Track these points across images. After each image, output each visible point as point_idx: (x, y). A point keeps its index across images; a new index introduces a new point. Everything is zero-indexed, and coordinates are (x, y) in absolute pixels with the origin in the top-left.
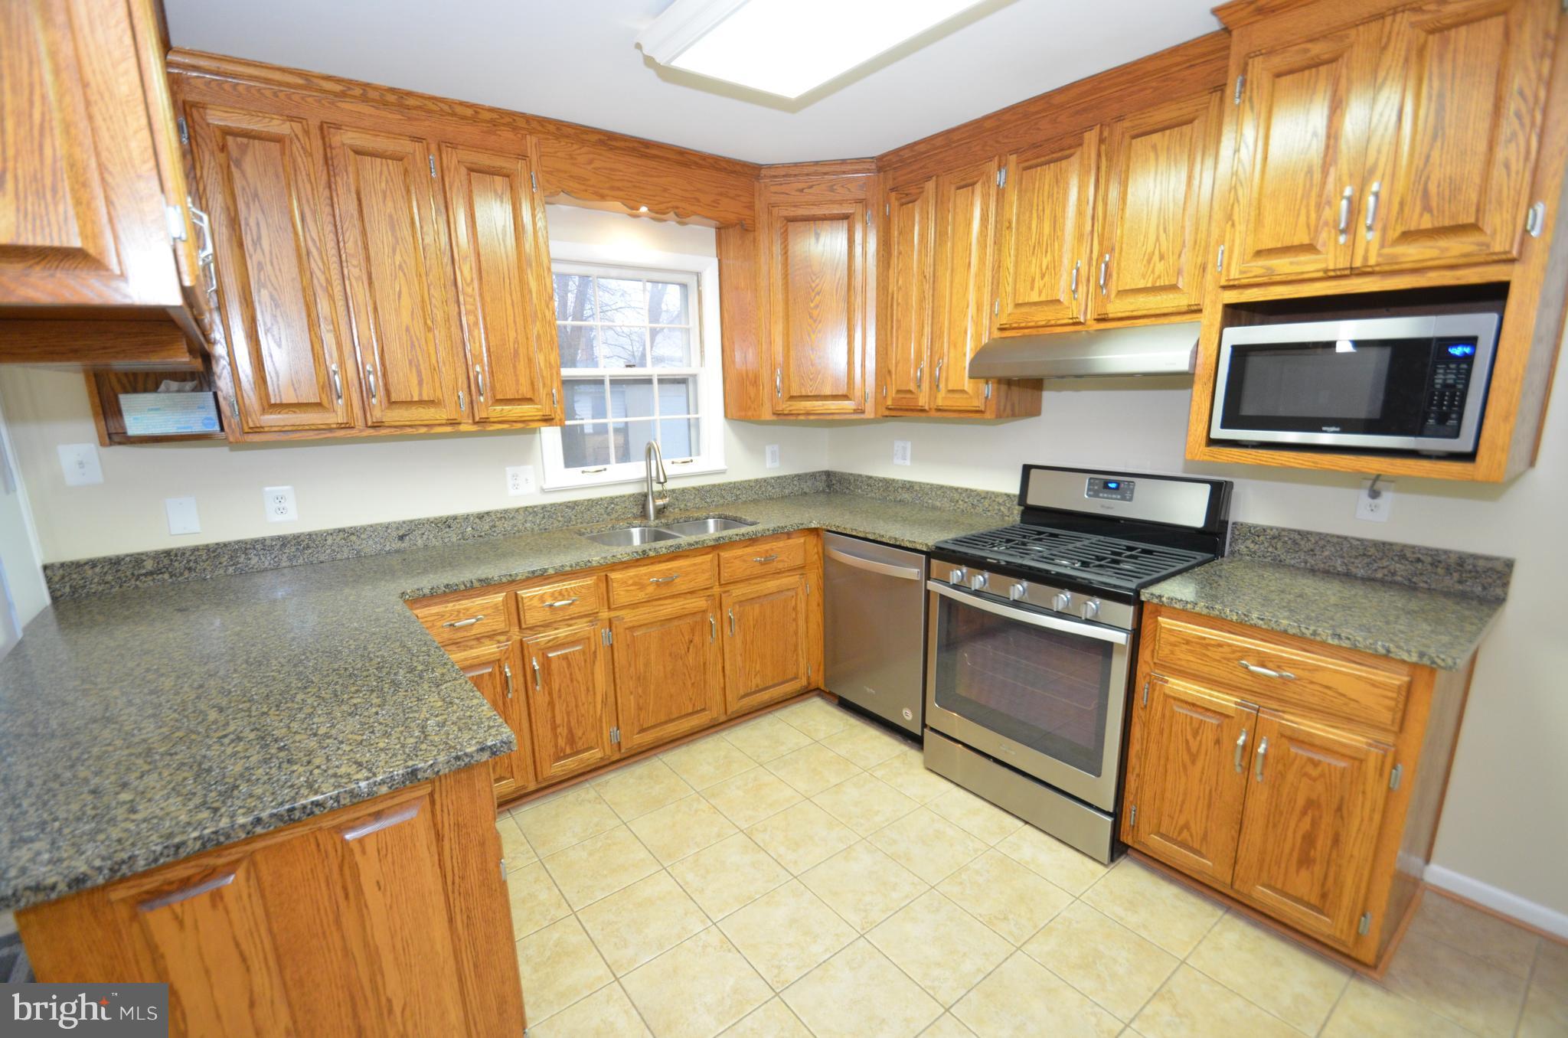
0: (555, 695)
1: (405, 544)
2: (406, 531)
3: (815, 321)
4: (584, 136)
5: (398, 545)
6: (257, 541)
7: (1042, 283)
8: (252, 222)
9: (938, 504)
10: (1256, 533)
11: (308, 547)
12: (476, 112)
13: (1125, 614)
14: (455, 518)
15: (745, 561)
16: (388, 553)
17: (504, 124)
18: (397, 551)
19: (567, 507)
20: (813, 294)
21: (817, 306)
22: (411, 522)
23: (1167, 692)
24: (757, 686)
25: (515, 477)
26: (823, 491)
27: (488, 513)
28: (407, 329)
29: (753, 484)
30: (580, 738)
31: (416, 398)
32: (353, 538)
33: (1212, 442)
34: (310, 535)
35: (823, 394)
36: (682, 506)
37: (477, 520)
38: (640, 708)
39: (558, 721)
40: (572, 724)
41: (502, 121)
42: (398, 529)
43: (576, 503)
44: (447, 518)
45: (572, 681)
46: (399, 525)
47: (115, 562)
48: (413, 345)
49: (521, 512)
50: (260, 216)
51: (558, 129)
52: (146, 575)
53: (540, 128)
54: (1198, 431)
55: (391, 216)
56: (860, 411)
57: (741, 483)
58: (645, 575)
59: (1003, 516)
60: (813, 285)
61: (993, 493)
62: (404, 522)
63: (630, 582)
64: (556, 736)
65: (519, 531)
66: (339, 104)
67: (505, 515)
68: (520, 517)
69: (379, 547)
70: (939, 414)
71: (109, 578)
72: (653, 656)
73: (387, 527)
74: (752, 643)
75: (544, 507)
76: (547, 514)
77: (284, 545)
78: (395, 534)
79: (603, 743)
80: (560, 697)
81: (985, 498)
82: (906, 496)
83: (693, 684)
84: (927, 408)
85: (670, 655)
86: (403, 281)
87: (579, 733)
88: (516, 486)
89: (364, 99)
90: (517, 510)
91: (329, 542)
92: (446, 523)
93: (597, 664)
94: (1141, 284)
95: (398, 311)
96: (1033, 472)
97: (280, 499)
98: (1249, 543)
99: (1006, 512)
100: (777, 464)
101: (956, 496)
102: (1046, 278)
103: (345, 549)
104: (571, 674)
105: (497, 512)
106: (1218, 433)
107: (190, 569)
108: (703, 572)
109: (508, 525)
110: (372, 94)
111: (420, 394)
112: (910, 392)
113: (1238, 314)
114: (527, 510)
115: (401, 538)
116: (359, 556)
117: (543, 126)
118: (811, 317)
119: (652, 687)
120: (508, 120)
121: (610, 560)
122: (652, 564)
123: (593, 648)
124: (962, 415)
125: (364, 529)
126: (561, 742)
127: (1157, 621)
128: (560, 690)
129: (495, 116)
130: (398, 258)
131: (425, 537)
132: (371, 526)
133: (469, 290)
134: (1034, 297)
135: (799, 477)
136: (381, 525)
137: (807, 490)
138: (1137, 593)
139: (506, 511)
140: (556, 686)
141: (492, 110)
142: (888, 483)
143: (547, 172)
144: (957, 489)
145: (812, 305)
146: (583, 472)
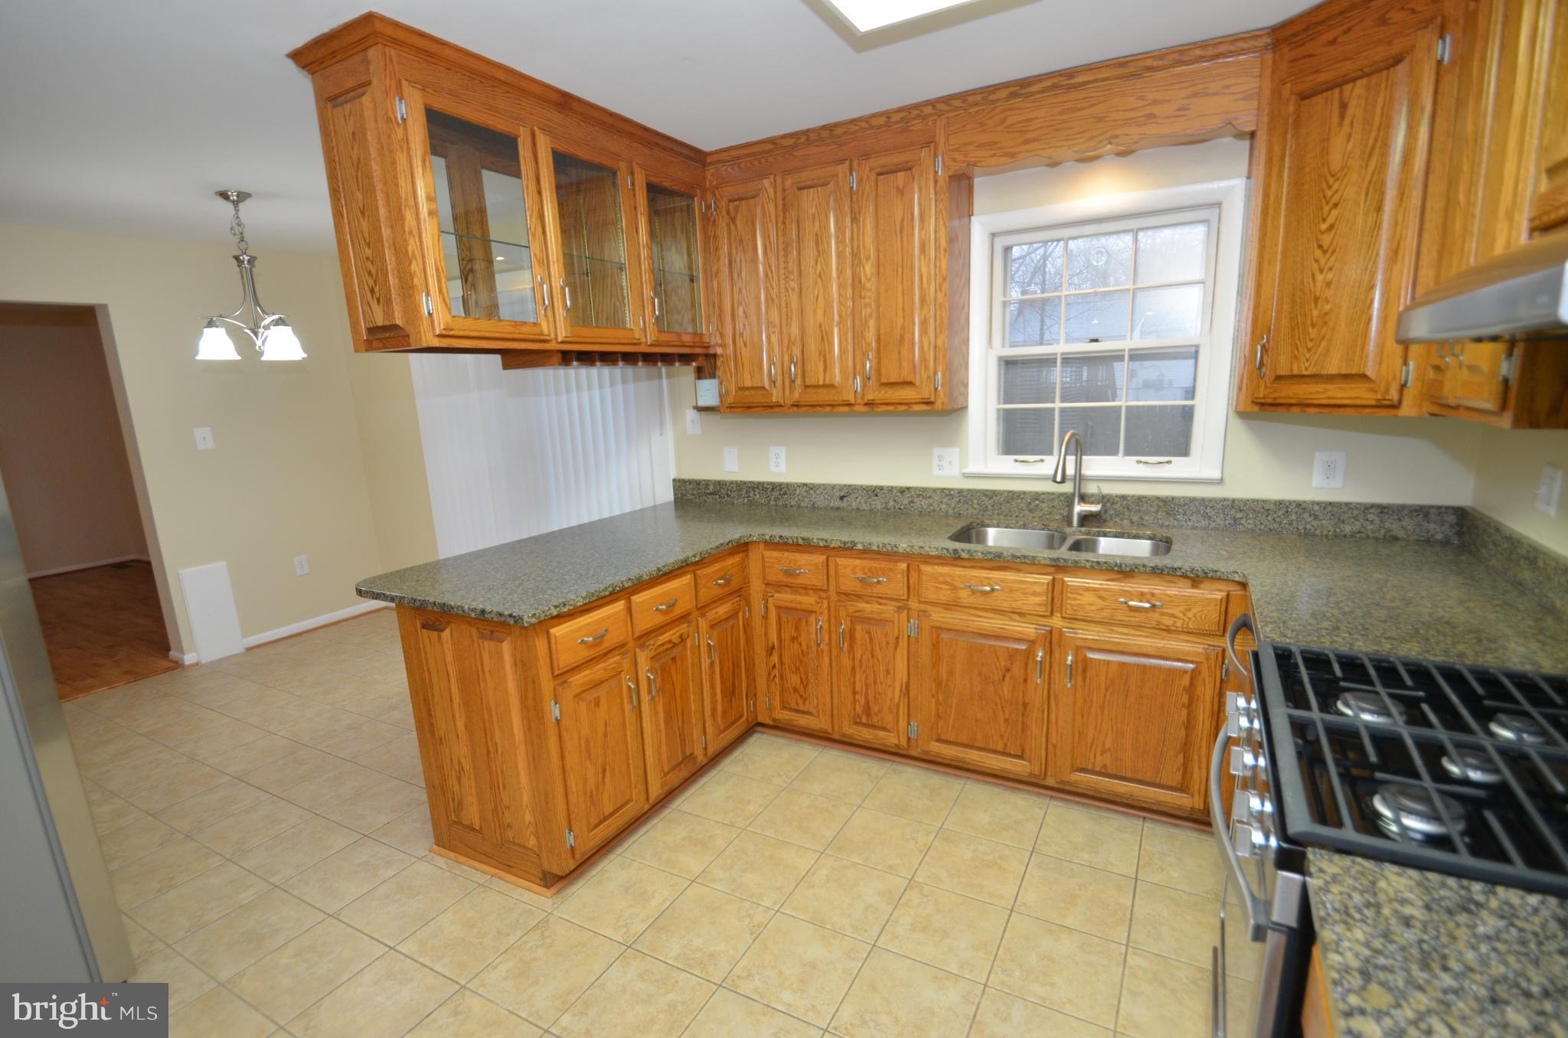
0: (857, 664)
1: (844, 504)
2: (846, 492)
3: (1325, 252)
4: (992, 97)
5: (837, 503)
6: (759, 483)
8: (738, 260)
11: (785, 494)
12: (888, 118)
14: (881, 488)
15: (1101, 598)
16: (832, 508)
17: (914, 119)
18: (838, 509)
19: (985, 495)
20: (1327, 208)
21: (1331, 227)
22: (850, 486)
24: (1105, 766)
25: (941, 458)
26: (1445, 543)
27: (908, 489)
28: (820, 326)
29: (1272, 507)
30: (876, 714)
31: (821, 383)
32: (812, 492)
34: (787, 484)
35: (1324, 372)
36: (1135, 519)
37: (899, 494)
38: (938, 716)
39: (858, 688)
40: (870, 697)
41: (912, 116)
42: (840, 490)
43: (994, 493)
44: (876, 487)
45: (872, 656)
46: (842, 487)
47: (698, 483)
48: (823, 339)
49: (938, 492)
50: (742, 255)
51: (964, 101)
53: (947, 108)
55: (817, 234)
56: (1388, 403)
57: (1246, 502)
58: (959, 576)
60: (1329, 193)
62: (845, 486)
63: (941, 579)
64: (854, 701)
65: (934, 511)
66: (795, 153)
67: (923, 493)
68: (937, 498)
69: (827, 503)
71: (695, 492)
72: (958, 668)
73: (833, 487)
74: (1102, 708)
75: (960, 491)
76: (963, 499)
77: (773, 489)
78: (837, 494)
79: (898, 731)
80: (861, 666)
83: (1006, 720)
84: (1451, 402)
85: (980, 674)
86: (821, 286)
87: (875, 708)
88: (940, 468)
89: (809, 142)
90: (935, 490)
91: (798, 492)
92: (874, 491)
93: (899, 650)
95: (815, 312)
97: (777, 456)
100: (1337, 483)
103: (806, 500)
104: (872, 650)
105: (916, 488)
107: (727, 495)
108: (1035, 594)
109: (925, 503)
110: (813, 136)
111: (824, 380)
114: (947, 493)
115: (842, 498)
116: (814, 508)
117: (949, 105)
118: (1320, 247)
119: (955, 701)
120: (915, 112)
121: (916, 550)
122: (973, 567)
123: (896, 633)
125: (819, 486)
126: (859, 709)
128: (861, 661)
129: (904, 114)
130: (819, 268)
131: (858, 501)
132: (823, 485)
133: (868, 285)
135: (1383, 509)
136: (829, 485)
137: (1401, 534)
139: (925, 489)
140: (858, 656)
141: (900, 110)
143: (953, 151)
145: (1324, 227)
146: (1016, 461)
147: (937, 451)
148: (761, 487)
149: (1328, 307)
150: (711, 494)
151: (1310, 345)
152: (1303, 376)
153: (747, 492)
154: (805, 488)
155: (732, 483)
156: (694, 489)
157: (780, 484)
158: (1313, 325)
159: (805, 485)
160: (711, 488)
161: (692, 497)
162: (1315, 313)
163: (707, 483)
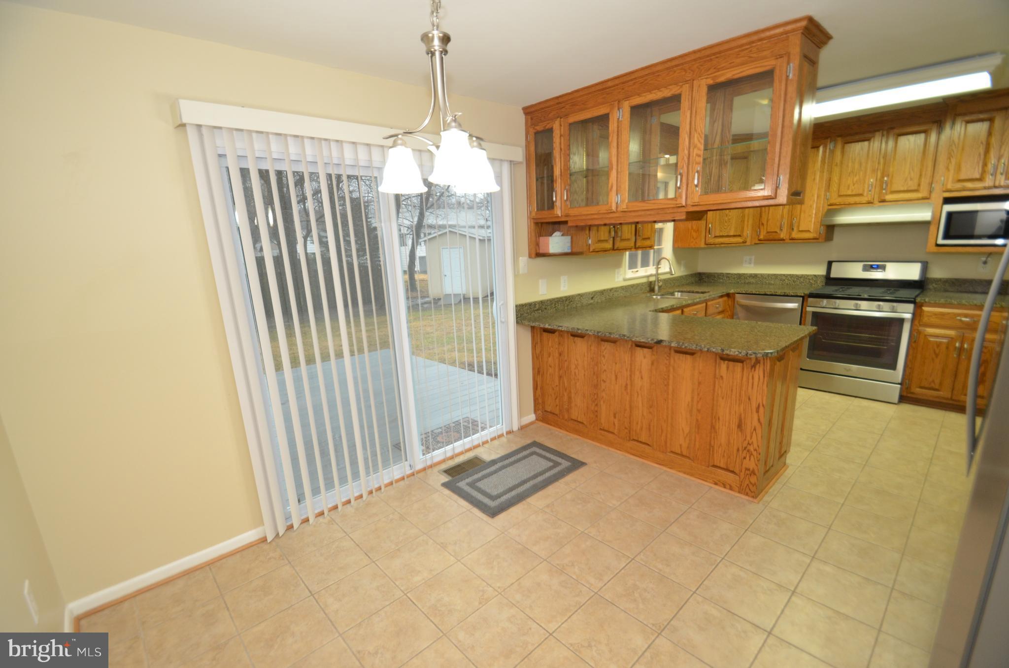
2: (593, 295)
6: (560, 298)
7: (853, 187)
9: (772, 282)
10: (937, 281)
11: (571, 301)
13: (911, 307)
15: (713, 306)
22: (595, 291)
23: (926, 334)
25: (618, 273)
27: (612, 289)
29: (679, 278)
33: (937, 245)
34: (572, 296)
35: (729, 234)
44: (603, 290)
46: (592, 293)
47: (530, 304)
49: (619, 289)
52: (536, 310)
54: (931, 242)
56: (745, 242)
57: (676, 278)
59: (811, 284)
61: (806, 275)
67: (616, 289)
68: (619, 291)
70: (791, 241)
71: (528, 311)
73: (589, 293)
76: (626, 290)
81: (801, 277)
82: (752, 280)
84: (785, 238)
88: (618, 277)
94: (902, 189)
96: (834, 265)
97: (564, 281)
98: (934, 285)
99: (813, 282)
101: (784, 278)
102: (856, 186)
106: (941, 241)
109: (616, 294)
112: (776, 232)
113: (948, 201)
114: (621, 288)
115: (592, 298)
124: (805, 241)
125: (584, 294)
127: (922, 309)
134: (849, 193)
135: (691, 275)
137: (693, 282)
138: (915, 299)
142: (740, 276)
144: (784, 275)
146: (632, 272)
147: (617, 270)
148: (561, 300)
149: (730, 218)
150: (538, 310)
151: (725, 227)
152: (723, 236)
153: (555, 304)
154: (579, 297)
155: (548, 300)
156: (528, 309)
157: (569, 297)
158: (726, 222)
159: (579, 295)
160: (537, 306)
161: (527, 315)
162: (726, 218)
163: (535, 304)
